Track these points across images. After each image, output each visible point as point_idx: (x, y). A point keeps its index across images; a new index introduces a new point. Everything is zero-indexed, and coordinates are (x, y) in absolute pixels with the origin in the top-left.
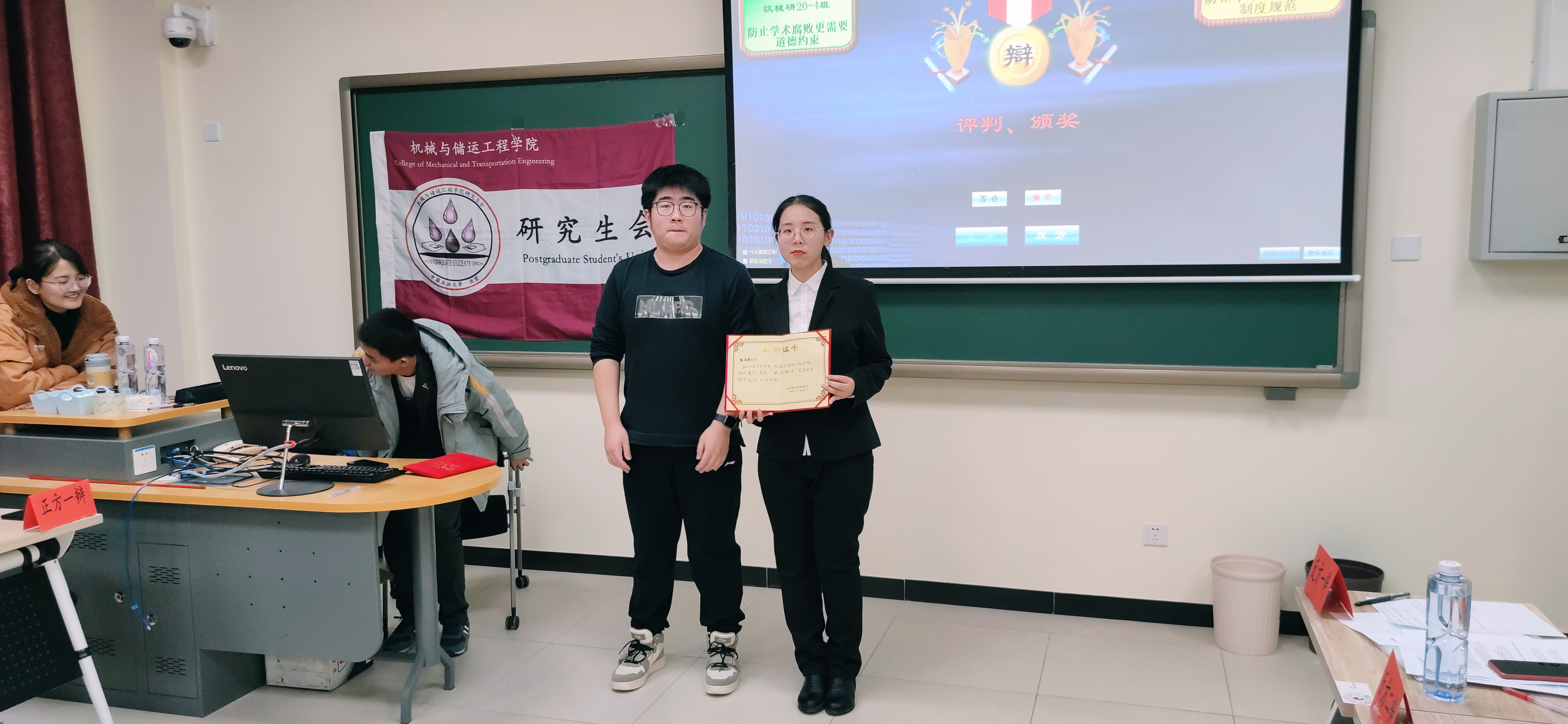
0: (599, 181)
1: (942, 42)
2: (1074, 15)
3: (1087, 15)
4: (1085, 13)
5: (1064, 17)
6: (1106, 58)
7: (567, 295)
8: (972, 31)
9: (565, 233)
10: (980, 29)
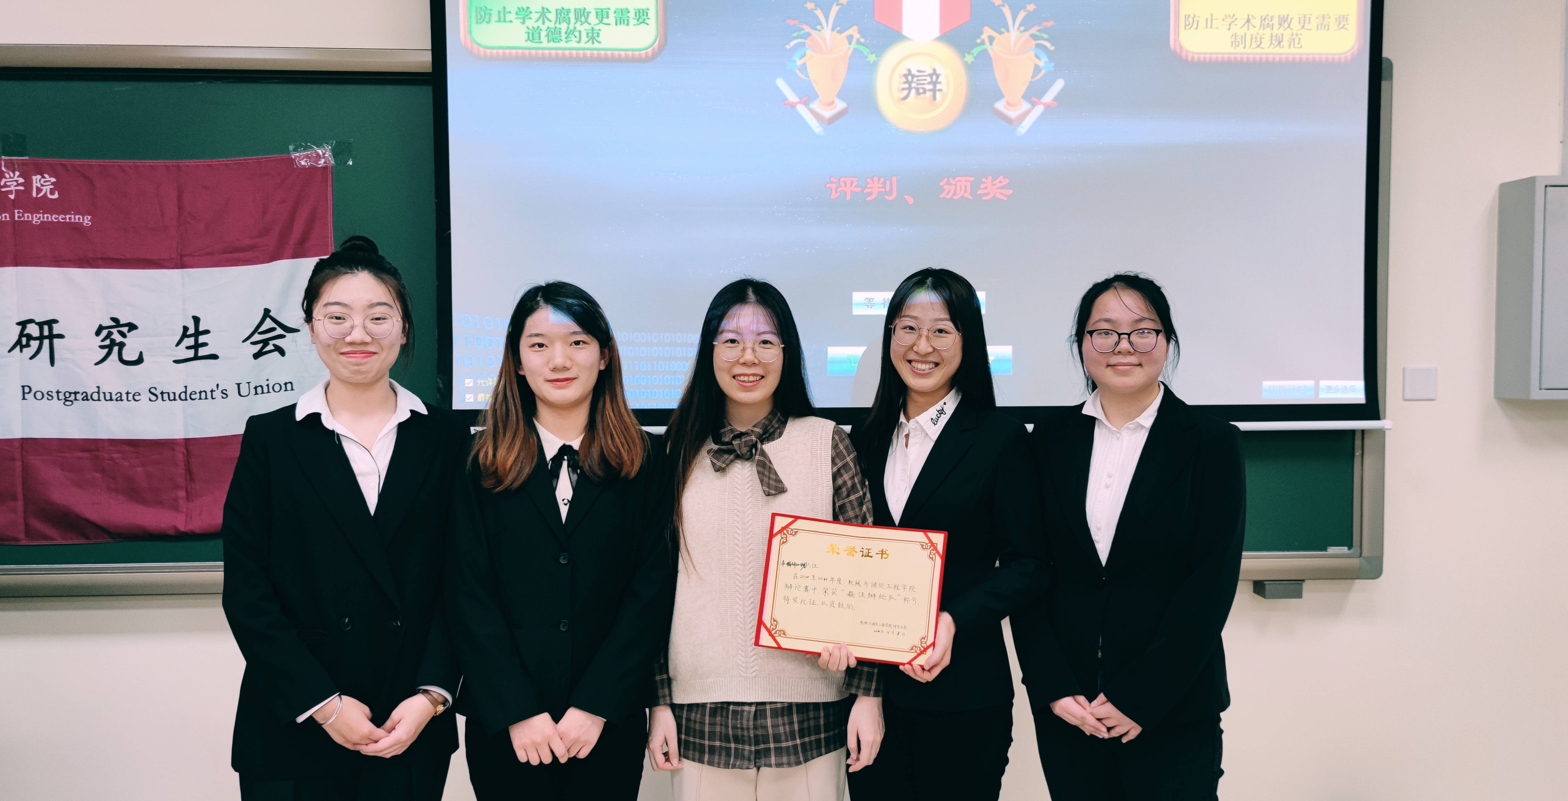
0: (182, 256)
1: (804, 56)
2: (1003, 30)
3: (1021, 32)
4: (1019, 29)
5: (987, 32)
6: (1049, 97)
7: (112, 459)
8: (850, 43)
9: (110, 348)
10: (862, 40)
